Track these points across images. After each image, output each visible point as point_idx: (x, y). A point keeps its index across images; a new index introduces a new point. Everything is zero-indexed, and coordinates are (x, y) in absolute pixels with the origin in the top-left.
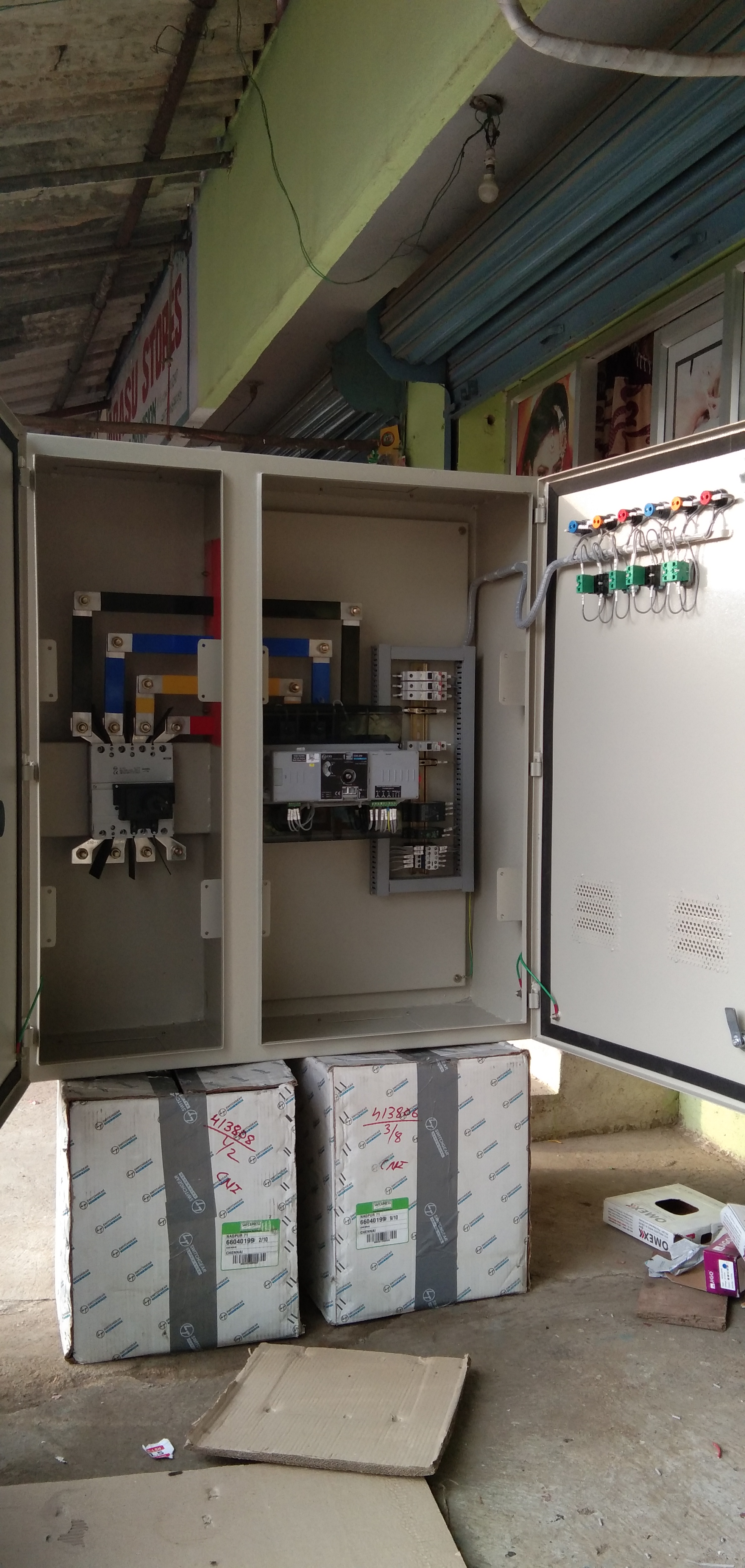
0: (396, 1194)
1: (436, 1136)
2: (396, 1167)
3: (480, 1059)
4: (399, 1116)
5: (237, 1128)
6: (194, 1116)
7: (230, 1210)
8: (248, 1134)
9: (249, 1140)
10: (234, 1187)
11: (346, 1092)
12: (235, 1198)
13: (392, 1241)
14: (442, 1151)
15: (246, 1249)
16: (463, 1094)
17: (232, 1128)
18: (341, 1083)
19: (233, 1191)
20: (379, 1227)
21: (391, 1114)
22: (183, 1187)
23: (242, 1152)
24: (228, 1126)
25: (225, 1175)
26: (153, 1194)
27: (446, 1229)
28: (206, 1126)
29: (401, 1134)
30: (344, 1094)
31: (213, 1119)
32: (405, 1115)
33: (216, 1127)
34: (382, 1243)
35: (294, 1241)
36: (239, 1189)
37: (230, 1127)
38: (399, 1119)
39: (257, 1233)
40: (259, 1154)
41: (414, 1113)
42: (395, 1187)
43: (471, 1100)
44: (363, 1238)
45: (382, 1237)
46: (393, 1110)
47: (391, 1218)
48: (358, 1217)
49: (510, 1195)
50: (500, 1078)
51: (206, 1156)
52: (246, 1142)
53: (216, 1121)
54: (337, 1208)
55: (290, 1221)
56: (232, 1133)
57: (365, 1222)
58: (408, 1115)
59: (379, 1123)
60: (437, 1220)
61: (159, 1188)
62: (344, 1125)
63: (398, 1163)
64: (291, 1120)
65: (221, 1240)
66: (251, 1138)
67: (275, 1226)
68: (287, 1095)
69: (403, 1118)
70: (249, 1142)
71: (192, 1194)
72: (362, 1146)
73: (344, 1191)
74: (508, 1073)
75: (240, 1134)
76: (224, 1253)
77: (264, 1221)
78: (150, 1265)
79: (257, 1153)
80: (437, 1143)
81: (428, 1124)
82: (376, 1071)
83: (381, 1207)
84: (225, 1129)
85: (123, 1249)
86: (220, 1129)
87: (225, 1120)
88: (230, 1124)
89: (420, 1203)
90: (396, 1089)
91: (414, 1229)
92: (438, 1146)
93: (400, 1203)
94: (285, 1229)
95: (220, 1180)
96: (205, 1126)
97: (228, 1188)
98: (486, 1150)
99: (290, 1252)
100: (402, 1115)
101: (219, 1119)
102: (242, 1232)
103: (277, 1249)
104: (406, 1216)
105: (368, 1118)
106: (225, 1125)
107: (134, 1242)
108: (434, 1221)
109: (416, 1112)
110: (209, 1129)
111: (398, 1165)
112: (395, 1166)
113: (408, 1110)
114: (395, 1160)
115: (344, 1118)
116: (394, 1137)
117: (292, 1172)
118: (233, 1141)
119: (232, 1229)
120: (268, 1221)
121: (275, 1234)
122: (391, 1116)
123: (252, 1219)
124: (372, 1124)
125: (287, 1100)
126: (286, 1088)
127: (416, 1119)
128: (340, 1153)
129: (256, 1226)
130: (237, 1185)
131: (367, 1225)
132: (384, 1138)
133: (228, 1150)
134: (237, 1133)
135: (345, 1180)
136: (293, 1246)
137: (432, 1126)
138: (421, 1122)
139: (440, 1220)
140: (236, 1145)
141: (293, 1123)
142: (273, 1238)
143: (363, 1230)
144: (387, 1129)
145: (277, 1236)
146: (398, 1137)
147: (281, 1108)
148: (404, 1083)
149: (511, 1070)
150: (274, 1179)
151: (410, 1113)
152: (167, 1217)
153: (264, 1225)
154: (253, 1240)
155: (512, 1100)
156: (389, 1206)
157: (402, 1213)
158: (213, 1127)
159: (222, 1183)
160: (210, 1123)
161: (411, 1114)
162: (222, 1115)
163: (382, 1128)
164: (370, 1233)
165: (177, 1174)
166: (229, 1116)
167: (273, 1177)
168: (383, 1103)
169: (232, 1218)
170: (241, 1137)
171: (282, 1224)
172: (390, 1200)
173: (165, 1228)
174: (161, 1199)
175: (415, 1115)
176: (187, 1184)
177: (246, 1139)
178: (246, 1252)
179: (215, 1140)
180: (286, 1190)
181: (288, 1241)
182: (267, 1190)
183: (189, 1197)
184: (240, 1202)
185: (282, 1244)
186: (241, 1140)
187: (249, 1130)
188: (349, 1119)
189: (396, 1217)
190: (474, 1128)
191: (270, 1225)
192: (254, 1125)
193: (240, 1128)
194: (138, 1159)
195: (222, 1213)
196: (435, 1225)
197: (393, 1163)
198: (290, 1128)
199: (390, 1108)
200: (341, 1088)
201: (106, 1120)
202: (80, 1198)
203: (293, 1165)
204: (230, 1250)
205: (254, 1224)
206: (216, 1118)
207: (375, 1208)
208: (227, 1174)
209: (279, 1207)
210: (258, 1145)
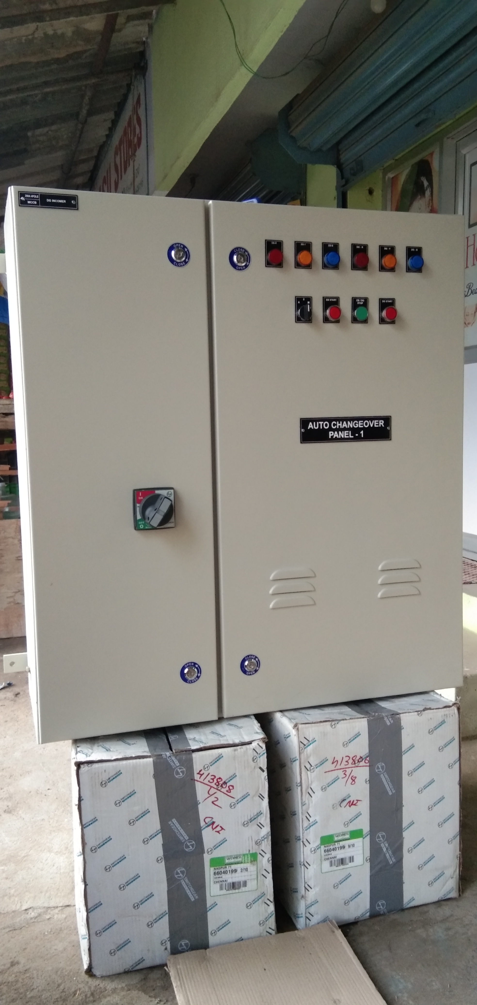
0: (353, 827)
1: (384, 778)
2: (352, 804)
3: (419, 712)
4: (353, 763)
5: (219, 780)
6: (182, 772)
7: (216, 847)
8: (228, 784)
9: (230, 789)
10: (219, 829)
11: (309, 745)
12: (220, 837)
13: (351, 865)
14: (390, 790)
15: (230, 878)
16: (406, 743)
17: (215, 780)
18: (305, 738)
19: (218, 832)
20: (340, 854)
21: (347, 762)
22: (176, 830)
23: (224, 800)
24: (211, 779)
25: (211, 819)
26: (152, 837)
27: (394, 853)
28: (193, 780)
29: (356, 777)
30: (307, 746)
31: (198, 774)
32: (358, 761)
33: (201, 780)
34: (342, 867)
35: (270, 869)
36: (223, 830)
37: (213, 779)
38: (354, 766)
39: (239, 865)
40: (238, 800)
41: (366, 760)
42: (351, 821)
43: (412, 746)
44: (326, 864)
45: (342, 861)
46: (348, 758)
47: (349, 846)
48: (322, 847)
49: (445, 821)
50: (436, 728)
51: (195, 804)
52: (227, 791)
53: (202, 775)
54: (305, 840)
55: (266, 853)
56: (215, 784)
57: (328, 851)
58: (361, 761)
59: (338, 769)
60: (387, 845)
61: (156, 832)
62: (309, 772)
63: (353, 801)
64: (263, 771)
65: (209, 871)
66: (231, 788)
67: (254, 858)
68: (259, 750)
69: (357, 765)
70: (229, 791)
71: (183, 835)
72: (324, 789)
73: (310, 827)
74: (443, 722)
75: (222, 785)
76: (212, 883)
77: (244, 855)
78: (151, 895)
79: (236, 800)
80: (385, 783)
81: (378, 768)
82: (333, 727)
83: (340, 838)
84: (209, 781)
85: (128, 883)
86: (204, 782)
87: (209, 774)
88: (213, 777)
89: (373, 833)
90: (350, 741)
91: (368, 854)
92: (387, 786)
93: (357, 834)
94: (262, 860)
95: (206, 823)
97: (213, 829)
98: (425, 787)
99: (266, 878)
100: (356, 762)
101: (203, 774)
102: (226, 865)
103: (255, 877)
104: (361, 844)
105: (329, 766)
106: (209, 778)
107: (137, 877)
108: (384, 846)
109: (368, 759)
110: (196, 782)
111: (354, 803)
113: (361, 757)
114: (351, 799)
115: (308, 766)
116: (350, 781)
117: (266, 814)
118: (216, 791)
119: (218, 862)
120: (247, 854)
121: (254, 865)
122: (347, 763)
123: (234, 853)
124: (332, 771)
125: (260, 754)
126: (258, 744)
127: (368, 764)
128: (306, 796)
129: (238, 859)
130: (221, 827)
131: (330, 853)
132: (341, 782)
133: (212, 798)
134: (219, 784)
135: (310, 817)
136: (269, 873)
137: (381, 770)
138: (371, 767)
139: (389, 845)
140: (219, 794)
141: (265, 774)
142: (252, 868)
143: (327, 857)
144: (344, 774)
145: (255, 867)
146: (354, 780)
147: (255, 761)
148: (358, 735)
149: (445, 720)
150: (251, 820)
151: (363, 760)
152: (164, 855)
153: (244, 858)
154: (236, 871)
155: (446, 745)
156: (347, 836)
157: (358, 842)
158: (199, 780)
159: (208, 826)
160: (197, 777)
161: (364, 761)
162: (207, 769)
163: (340, 773)
164: (333, 859)
165: (171, 820)
166: (212, 770)
167: (251, 819)
168: (341, 753)
169: (217, 854)
170: (223, 787)
171: (259, 856)
172: (347, 832)
173: (162, 866)
174: (159, 841)
175: (367, 761)
176: (179, 828)
177: (227, 789)
178: (230, 881)
179: (201, 790)
180: (261, 828)
181: (265, 870)
182: (245, 829)
183: (181, 838)
184: (225, 840)
185: (260, 872)
186: (223, 790)
187: (229, 781)
188: (312, 768)
189: (353, 845)
190: (415, 770)
191: (249, 858)
192: (234, 776)
193: (222, 780)
194: (138, 810)
195: (209, 850)
196: (385, 850)
197: (350, 802)
198: (263, 777)
199: (346, 756)
200: (305, 742)
201: (109, 779)
202: (91, 843)
203: (266, 808)
204: (218, 880)
205: (236, 858)
206: (201, 773)
207: (336, 839)
208: (212, 818)
209: (256, 843)
210: (237, 793)
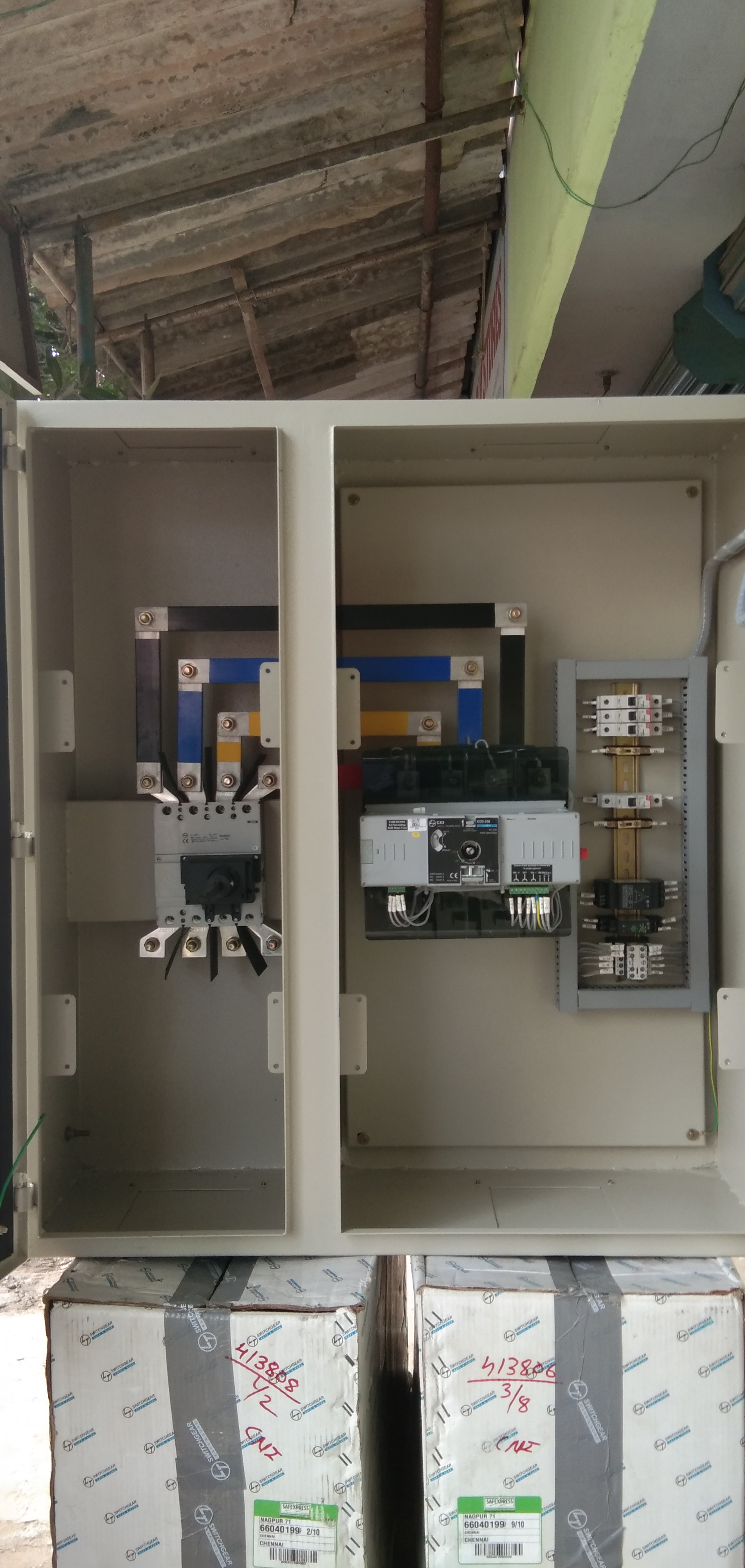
0: (521, 1490)
1: (586, 1410)
2: (521, 1448)
3: (659, 1297)
4: (524, 1372)
5: (273, 1367)
6: (212, 1342)
7: (265, 1482)
8: (289, 1377)
9: (291, 1386)
10: (270, 1451)
11: (441, 1328)
12: (272, 1466)
13: (515, 1559)
14: (597, 1434)
15: (289, 1542)
16: (629, 1350)
17: (267, 1365)
18: (434, 1313)
19: (270, 1456)
20: (495, 1536)
21: (511, 1368)
22: (198, 1440)
23: (279, 1401)
24: (260, 1362)
25: (258, 1431)
26: (159, 1443)
27: (604, 1552)
29: (528, 1400)
30: (438, 1330)
31: (238, 1349)
32: (534, 1372)
33: (243, 1360)
34: (498, 1560)
35: (361, 1540)
36: (278, 1455)
37: (263, 1363)
38: (524, 1378)
39: (304, 1521)
40: (305, 1408)
41: (549, 1370)
42: (519, 1478)
43: (643, 1359)
44: (468, 1550)
45: (499, 1550)
46: (514, 1362)
47: (514, 1524)
48: (461, 1516)
49: (712, 1511)
50: (693, 1330)
51: (231, 1402)
52: (286, 1388)
53: (244, 1352)
54: (430, 1498)
55: (354, 1511)
56: (267, 1372)
57: (472, 1525)
58: (539, 1372)
59: (493, 1380)
60: (589, 1536)
61: (167, 1436)
62: (439, 1376)
63: (523, 1443)
64: (353, 1364)
65: (252, 1524)
66: (293, 1383)
67: (331, 1514)
68: (346, 1326)
69: (531, 1377)
70: (290, 1388)
71: (211, 1452)
72: (466, 1411)
73: (440, 1475)
74: (707, 1322)
75: (278, 1375)
76: (256, 1543)
77: (314, 1506)
78: (154, 1543)
79: (301, 1406)
80: (587, 1419)
81: (573, 1389)
82: (488, 1301)
83: (497, 1506)
84: (256, 1365)
85: (120, 1514)
86: (249, 1365)
87: (256, 1353)
88: (263, 1360)
89: (561, 1507)
90: (520, 1331)
91: (550, 1545)
92: (590, 1425)
93: (528, 1504)
94: (347, 1520)
95: (250, 1438)
96: (227, 1358)
97: (261, 1450)
98: (671, 1439)
99: (354, 1554)
100: (530, 1371)
101: (247, 1351)
102: (281, 1516)
103: (333, 1548)
104: (537, 1524)
105: (475, 1370)
106: (256, 1359)
107: (132, 1507)
108: (584, 1538)
109: (553, 1369)
110: (233, 1362)
111: (525, 1447)
112: (519, 1447)
113: (539, 1365)
114: (520, 1438)
115: (439, 1366)
116: (517, 1404)
117: (354, 1440)
118: (267, 1384)
119: (266, 1509)
120: (319, 1505)
121: (330, 1526)
122: (512, 1371)
123: (296, 1499)
124: (482, 1380)
125: (346, 1332)
126: (345, 1314)
127: (553, 1380)
128: (432, 1418)
129: (303, 1509)
130: (274, 1448)
131: (475, 1529)
132: (499, 1405)
133: (261, 1396)
134: (273, 1373)
135: (442, 1458)
136: (359, 1547)
137: (578, 1393)
138: (560, 1384)
139: (593, 1536)
140: (272, 1391)
141: (355, 1369)
142: (326, 1532)
143: (469, 1536)
144: (506, 1390)
145: (333, 1530)
146: (524, 1405)
147: (338, 1343)
148: (533, 1323)
149: (713, 1318)
150: (328, 1446)
151: (543, 1369)
152: (178, 1479)
153: (314, 1511)
154: (298, 1531)
155: (714, 1366)
156: (511, 1505)
157: (531, 1519)
158: (239, 1360)
159: (253, 1443)
160: (235, 1354)
161: (545, 1371)
162: (251, 1344)
163: (498, 1388)
164: (480, 1543)
165: (191, 1420)
166: (262, 1347)
167: (327, 1444)
168: (500, 1351)
169: (267, 1494)
170: (279, 1381)
171: (341, 1512)
172: (510, 1498)
173: (174, 1495)
174: (170, 1451)
175: (550, 1374)
176: (205, 1437)
177: (287, 1384)
178: (288, 1546)
179: (242, 1379)
180: (347, 1465)
181: (352, 1539)
182: (317, 1461)
183: (207, 1455)
184: (279, 1474)
185: (341, 1541)
186: (279, 1385)
187: (290, 1371)
188: (446, 1369)
189: (522, 1524)
190: (649, 1404)
191: (323, 1513)
192: (298, 1364)
193: (278, 1367)
194: (137, 1394)
195: (254, 1485)
196: (584, 1543)
197: (516, 1443)
198: (351, 1375)
199: (510, 1359)
200: (434, 1321)
201: (94, 1333)
202: (64, 1435)
203: (355, 1430)
204: (266, 1540)
205: (300, 1508)
206: (243, 1349)
207: (488, 1506)
208: (261, 1431)
209: (336, 1489)
210: (304, 1394)
